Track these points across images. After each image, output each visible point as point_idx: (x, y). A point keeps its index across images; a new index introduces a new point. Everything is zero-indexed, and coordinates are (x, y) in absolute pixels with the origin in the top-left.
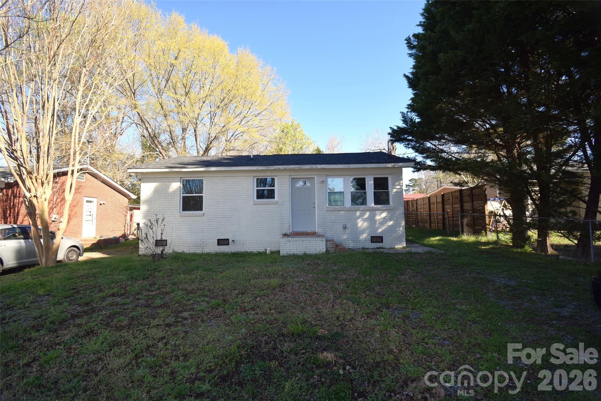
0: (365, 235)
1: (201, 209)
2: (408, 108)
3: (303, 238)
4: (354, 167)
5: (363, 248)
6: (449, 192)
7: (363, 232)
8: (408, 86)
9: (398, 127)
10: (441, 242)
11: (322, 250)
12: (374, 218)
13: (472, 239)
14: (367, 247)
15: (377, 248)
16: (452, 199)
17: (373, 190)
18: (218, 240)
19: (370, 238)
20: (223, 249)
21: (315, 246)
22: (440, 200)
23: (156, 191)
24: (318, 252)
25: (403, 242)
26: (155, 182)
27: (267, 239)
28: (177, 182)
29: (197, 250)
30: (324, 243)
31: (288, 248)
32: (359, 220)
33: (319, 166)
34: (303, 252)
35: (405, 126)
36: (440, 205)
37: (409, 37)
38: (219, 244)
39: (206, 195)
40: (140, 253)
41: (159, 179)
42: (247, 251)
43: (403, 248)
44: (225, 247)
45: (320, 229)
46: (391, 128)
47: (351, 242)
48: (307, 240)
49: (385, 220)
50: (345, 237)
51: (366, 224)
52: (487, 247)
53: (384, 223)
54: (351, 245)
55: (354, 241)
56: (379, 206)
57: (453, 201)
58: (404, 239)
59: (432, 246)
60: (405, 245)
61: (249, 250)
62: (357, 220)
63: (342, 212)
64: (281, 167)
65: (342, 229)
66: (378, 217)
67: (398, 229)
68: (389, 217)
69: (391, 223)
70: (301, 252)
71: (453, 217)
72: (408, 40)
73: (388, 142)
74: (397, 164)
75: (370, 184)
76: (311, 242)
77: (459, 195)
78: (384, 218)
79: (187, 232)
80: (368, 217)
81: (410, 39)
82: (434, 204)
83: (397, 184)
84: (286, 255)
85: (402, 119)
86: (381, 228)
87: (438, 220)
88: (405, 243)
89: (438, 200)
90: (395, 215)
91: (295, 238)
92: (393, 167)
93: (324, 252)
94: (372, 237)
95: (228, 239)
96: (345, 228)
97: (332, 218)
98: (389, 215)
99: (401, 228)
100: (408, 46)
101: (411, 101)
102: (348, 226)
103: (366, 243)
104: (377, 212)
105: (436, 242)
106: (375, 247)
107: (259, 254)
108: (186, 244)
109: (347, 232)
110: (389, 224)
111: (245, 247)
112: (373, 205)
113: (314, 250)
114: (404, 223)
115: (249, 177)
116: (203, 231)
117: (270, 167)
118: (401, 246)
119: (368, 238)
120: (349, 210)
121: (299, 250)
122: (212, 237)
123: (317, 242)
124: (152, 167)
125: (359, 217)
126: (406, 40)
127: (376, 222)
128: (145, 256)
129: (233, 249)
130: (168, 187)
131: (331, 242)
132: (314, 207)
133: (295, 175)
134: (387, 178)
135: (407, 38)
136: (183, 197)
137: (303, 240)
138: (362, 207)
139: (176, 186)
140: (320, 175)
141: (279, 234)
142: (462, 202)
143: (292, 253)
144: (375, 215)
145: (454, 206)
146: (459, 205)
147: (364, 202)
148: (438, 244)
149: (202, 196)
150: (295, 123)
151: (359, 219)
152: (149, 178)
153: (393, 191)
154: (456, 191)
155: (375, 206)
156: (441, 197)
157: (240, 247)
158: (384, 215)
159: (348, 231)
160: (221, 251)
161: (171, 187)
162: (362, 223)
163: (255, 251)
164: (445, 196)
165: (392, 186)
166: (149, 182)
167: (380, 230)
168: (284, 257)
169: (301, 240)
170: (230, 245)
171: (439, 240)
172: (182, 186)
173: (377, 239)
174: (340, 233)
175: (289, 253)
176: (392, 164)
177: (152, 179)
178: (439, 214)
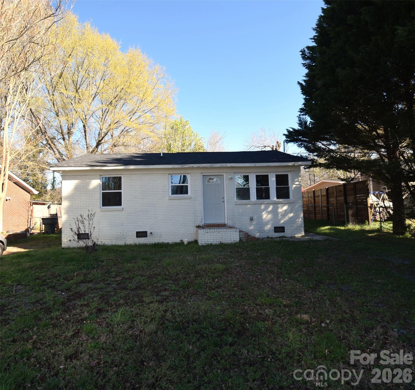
0: (269, 226)
1: (120, 204)
2: (301, 112)
3: (219, 230)
4: (259, 165)
5: (268, 237)
6: (334, 186)
7: (267, 223)
8: (301, 93)
9: (294, 129)
10: (332, 231)
11: (236, 240)
12: (277, 211)
13: (357, 227)
14: (271, 236)
15: (280, 237)
16: (336, 192)
17: (275, 186)
18: (137, 233)
19: (274, 228)
20: (142, 241)
21: (230, 236)
22: (325, 193)
23: (77, 188)
24: (232, 241)
25: (302, 231)
26: (76, 179)
27: (182, 231)
28: (97, 179)
29: (117, 242)
30: (238, 233)
31: (206, 239)
32: (263, 213)
33: (229, 165)
34: (220, 242)
35: (299, 128)
36: (325, 198)
37: (304, 49)
38: (137, 237)
39: (124, 191)
40: (63, 246)
41: (80, 176)
42: (164, 242)
43: (302, 236)
44: (143, 239)
45: (230, 221)
46: (287, 130)
47: (257, 232)
48: (223, 231)
49: (286, 213)
50: (252, 228)
51: (270, 216)
52: (373, 235)
53: (286, 215)
54: (257, 235)
55: (259, 232)
56: (281, 200)
57: (337, 194)
58: (303, 229)
59: (325, 234)
60: (303, 234)
61: (166, 241)
62: (262, 213)
63: (249, 206)
64: (195, 165)
65: (249, 221)
66: (280, 210)
67: (297, 220)
68: (290, 210)
69: (292, 215)
70: (217, 242)
71: (337, 209)
72: (303, 52)
73: (284, 143)
74: (296, 163)
75: (272, 180)
76: (226, 233)
77: (343, 189)
78: (285, 210)
79: (108, 225)
80: (272, 210)
81: (305, 51)
82: (319, 196)
83: (296, 180)
84: (204, 245)
85: (298, 122)
86: (283, 219)
87: (323, 211)
88: (304, 232)
89: (322, 194)
90: (295, 208)
91: (212, 230)
92: (293, 166)
93: (238, 241)
94: (275, 227)
95: (146, 232)
96: (252, 219)
97: (240, 211)
98: (290, 208)
99: (300, 219)
100: (302, 57)
101: (303, 106)
102: (254, 218)
103: (270, 233)
104: (280, 205)
105: (327, 231)
106: (278, 236)
107: (176, 244)
108: (107, 237)
109: (253, 224)
110: (290, 216)
111: (162, 239)
112: (275, 199)
113: (229, 240)
114: (303, 214)
115: (165, 175)
116: (123, 225)
117: (185, 165)
118: (301, 235)
119: (272, 228)
120: (255, 204)
121: (216, 240)
122: (131, 230)
123: (231, 232)
124: (74, 166)
125: (263, 210)
126: (301, 51)
127: (278, 214)
128: (69, 248)
129: (150, 241)
130: (88, 184)
131: (243, 233)
132: (224, 202)
133: (206, 172)
134: (287, 175)
135: (302, 50)
136: (103, 193)
137: (219, 231)
138: (266, 201)
139: (96, 183)
140: (229, 172)
141: (193, 226)
142: (345, 196)
143: (210, 243)
144: (278, 208)
145: (338, 198)
146: (342, 198)
147: (268, 197)
148: (330, 233)
149: (121, 193)
150: (184, 120)
151: (264, 211)
152: (70, 176)
153: (293, 186)
154: (340, 186)
155: (278, 200)
156: (325, 191)
157: (157, 239)
158: (285, 208)
159: (254, 222)
160: (140, 243)
161: (91, 184)
162: (266, 215)
163: (170, 242)
164: (330, 190)
165: (292, 182)
166: (70, 179)
167: (282, 221)
168: (203, 246)
169: (217, 231)
170: (148, 237)
171: (329, 229)
172: (101, 183)
173: (279, 229)
174: (247, 224)
175: (207, 243)
176: (293, 163)
177: (73, 177)
178: (324, 206)
